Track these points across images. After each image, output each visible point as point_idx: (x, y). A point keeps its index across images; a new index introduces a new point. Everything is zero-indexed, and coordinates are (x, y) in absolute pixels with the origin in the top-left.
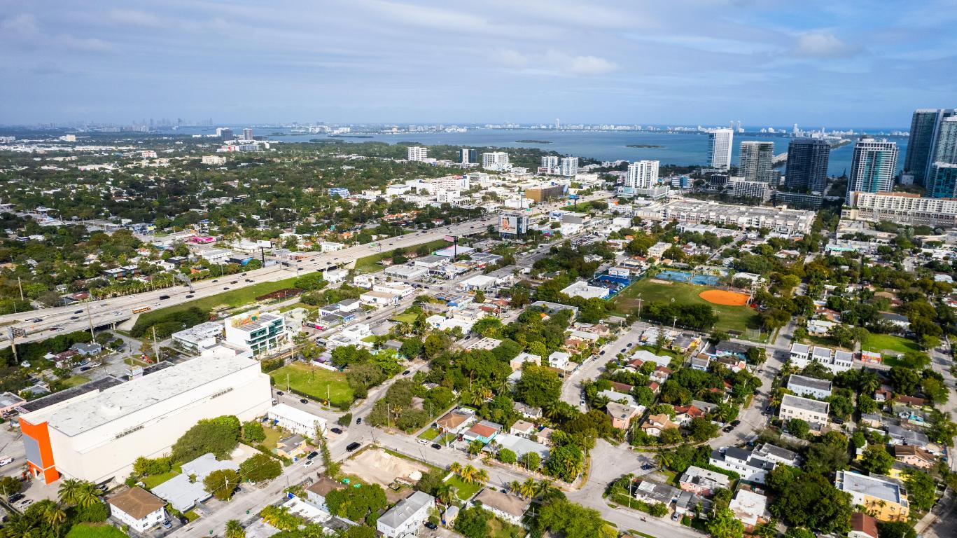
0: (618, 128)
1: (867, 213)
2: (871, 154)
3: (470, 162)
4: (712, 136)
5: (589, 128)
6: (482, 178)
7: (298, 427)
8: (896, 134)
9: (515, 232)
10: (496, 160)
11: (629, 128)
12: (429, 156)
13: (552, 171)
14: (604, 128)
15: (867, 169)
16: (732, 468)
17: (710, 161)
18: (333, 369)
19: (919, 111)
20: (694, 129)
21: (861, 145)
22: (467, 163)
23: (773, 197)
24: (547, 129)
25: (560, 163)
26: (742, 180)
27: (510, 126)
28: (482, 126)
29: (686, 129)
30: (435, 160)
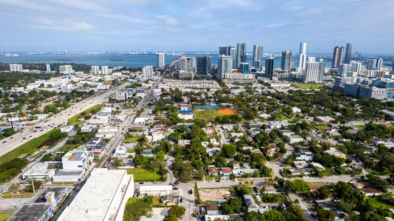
0: (95, 53)
1: (229, 80)
2: (225, 60)
3: (51, 70)
4: (158, 55)
5: (82, 53)
6: (72, 77)
7: (161, 192)
8: (196, 53)
9: (124, 99)
10: (67, 69)
11: (100, 53)
12: (24, 68)
13: (97, 72)
14: (89, 53)
15: (224, 65)
16: (303, 159)
17: (158, 65)
18: (133, 167)
19: (221, 46)
20: (127, 53)
21: (222, 57)
22: (50, 71)
23: (195, 77)
24: (62, 54)
25: (100, 69)
26: (183, 71)
27: (41, 53)
28: (26, 53)
29: (124, 53)
30: (29, 70)
